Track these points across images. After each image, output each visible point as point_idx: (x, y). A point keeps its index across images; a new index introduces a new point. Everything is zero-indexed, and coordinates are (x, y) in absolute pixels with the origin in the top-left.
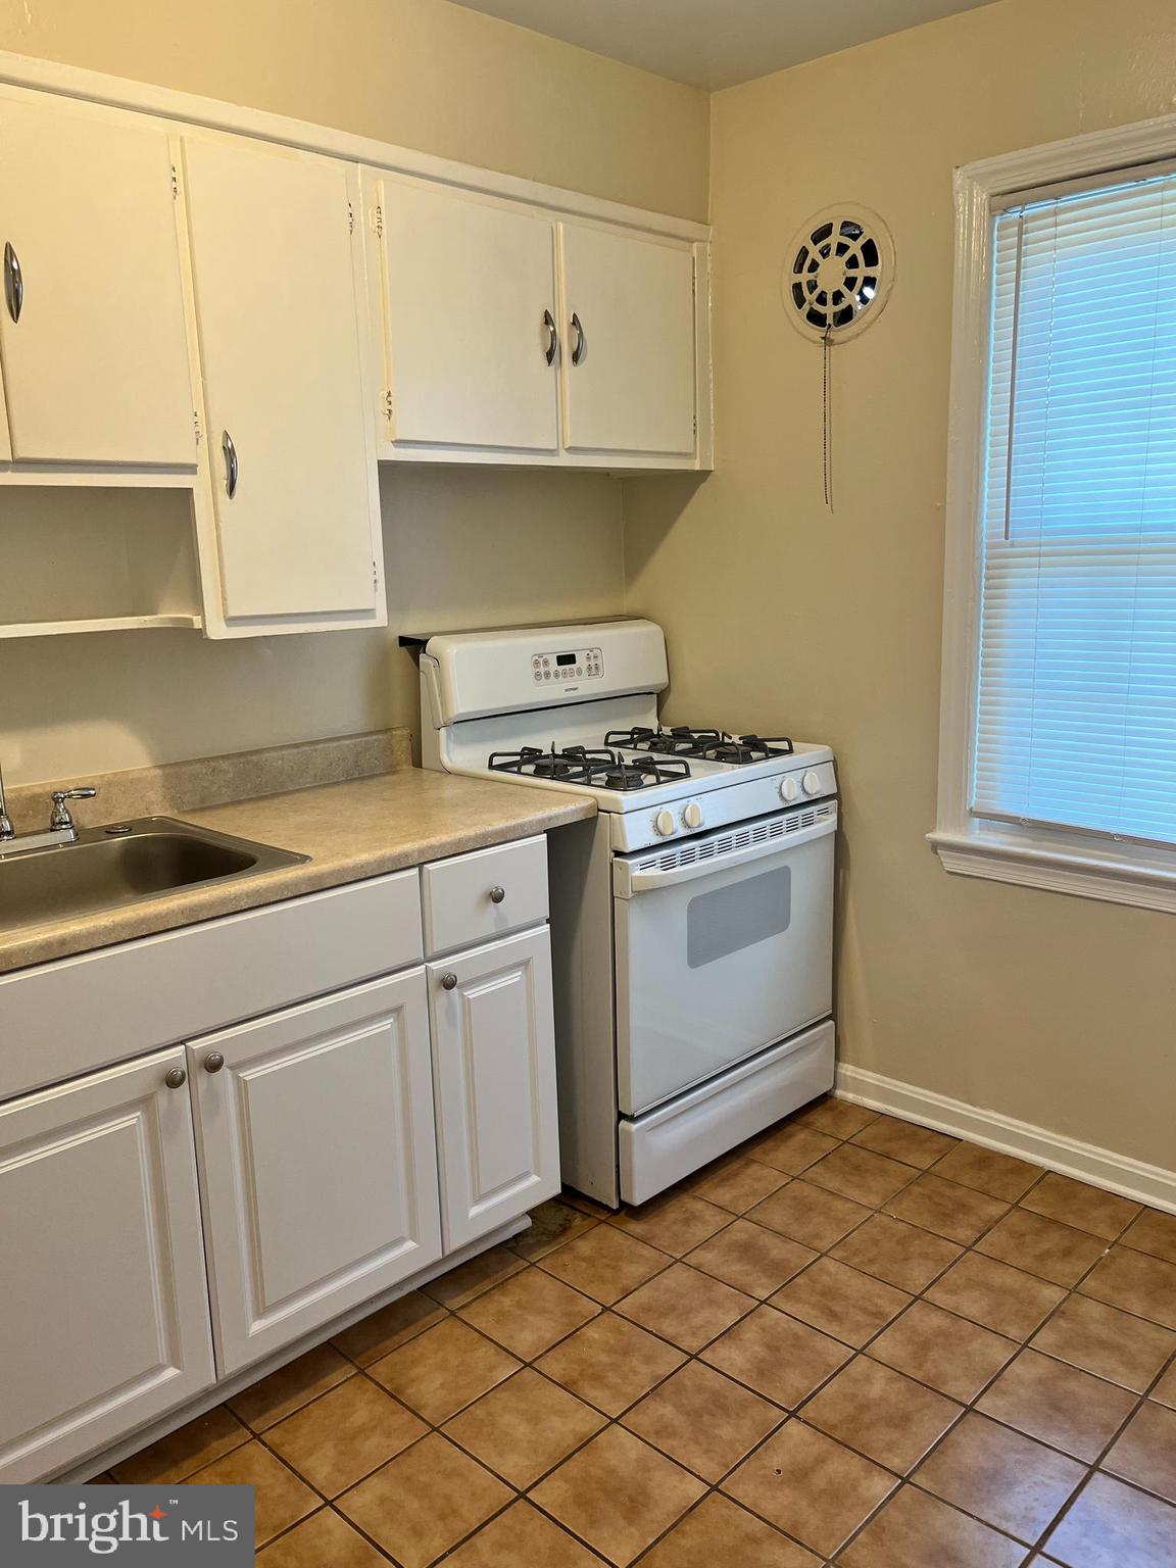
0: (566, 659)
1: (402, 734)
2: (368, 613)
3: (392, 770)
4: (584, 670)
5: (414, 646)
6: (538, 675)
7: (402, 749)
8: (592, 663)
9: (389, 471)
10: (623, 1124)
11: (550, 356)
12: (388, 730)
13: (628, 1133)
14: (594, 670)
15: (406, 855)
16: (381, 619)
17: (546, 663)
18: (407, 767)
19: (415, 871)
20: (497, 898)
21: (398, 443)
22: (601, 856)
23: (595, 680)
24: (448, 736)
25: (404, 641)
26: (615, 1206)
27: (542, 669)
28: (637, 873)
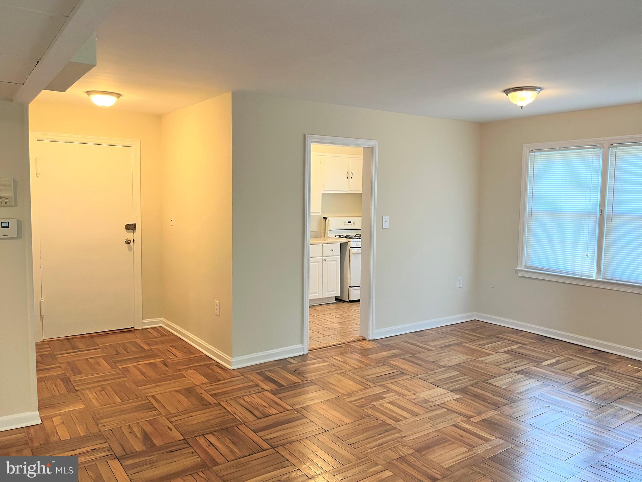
0: (349, 222)
1: (323, 232)
2: (319, 213)
3: (321, 237)
4: (353, 224)
5: (325, 218)
6: (344, 224)
7: (323, 235)
8: (354, 223)
9: (323, 194)
10: (350, 288)
11: (347, 178)
12: (321, 231)
13: (350, 289)
14: (354, 224)
15: (321, 242)
16: (320, 214)
17: (346, 222)
18: (323, 237)
19: (322, 245)
20: (333, 250)
21: (325, 190)
22: (348, 248)
23: (354, 226)
24: (329, 232)
25: (324, 218)
26: (348, 301)
27: (345, 223)
28: (353, 250)
